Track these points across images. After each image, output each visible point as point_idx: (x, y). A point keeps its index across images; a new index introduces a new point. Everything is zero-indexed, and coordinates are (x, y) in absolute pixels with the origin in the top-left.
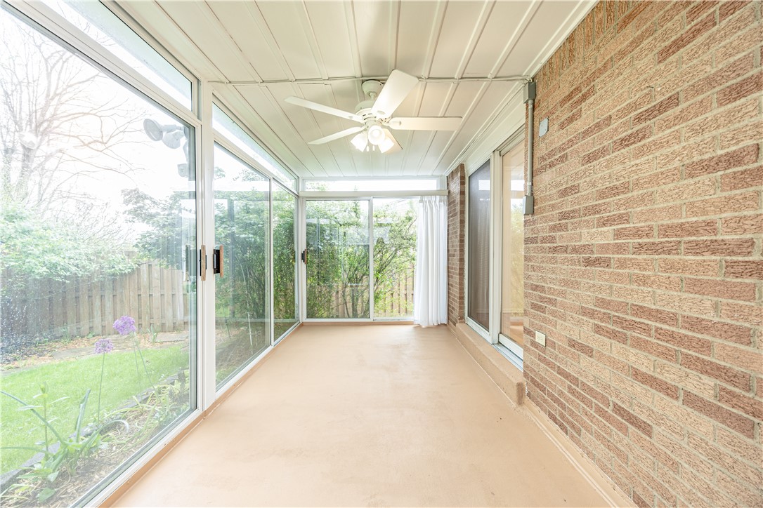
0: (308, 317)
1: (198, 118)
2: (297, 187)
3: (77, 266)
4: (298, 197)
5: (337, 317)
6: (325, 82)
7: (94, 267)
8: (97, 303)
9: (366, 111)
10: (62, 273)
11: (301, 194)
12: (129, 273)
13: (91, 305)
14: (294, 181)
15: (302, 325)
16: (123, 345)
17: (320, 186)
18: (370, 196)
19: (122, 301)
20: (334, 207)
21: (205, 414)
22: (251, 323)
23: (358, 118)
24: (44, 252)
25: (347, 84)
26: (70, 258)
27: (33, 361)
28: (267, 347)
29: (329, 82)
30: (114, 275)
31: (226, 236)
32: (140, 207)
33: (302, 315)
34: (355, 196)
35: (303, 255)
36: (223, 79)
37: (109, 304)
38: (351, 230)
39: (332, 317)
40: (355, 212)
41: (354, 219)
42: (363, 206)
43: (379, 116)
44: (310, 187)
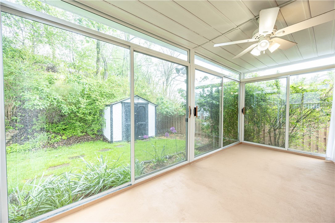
0: (245, 140)
1: (190, 63)
2: (240, 78)
3: (172, 112)
4: (240, 82)
5: (264, 144)
6: (236, 29)
7: (175, 113)
8: (177, 124)
9: (257, 35)
10: (169, 114)
11: (242, 81)
12: (184, 115)
13: (175, 124)
14: (239, 75)
15: (241, 143)
16: (181, 138)
17: (254, 75)
18: (287, 75)
19: (182, 124)
20: (262, 85)
21: (190, 164)
22: (215, 137)
23: (253, 40)
24: (165, 108)
25: (249, 24)
26: (171, 110)
27: (163, 138)
28: (219, 148)
29: (238, 28)
30: (180, 115)
31: (205, 102)
32: (182, 94)
33: (241, 138)
34: (276, 77)
35: (242, 110)
36: (197, 46)
37: (179, 124)
38: (274, 96)
39: (259, 143)
40: (276, 86)
41: (276, 90)
42: (283, 82)
43: (265, 35)
44: (248, 76)
